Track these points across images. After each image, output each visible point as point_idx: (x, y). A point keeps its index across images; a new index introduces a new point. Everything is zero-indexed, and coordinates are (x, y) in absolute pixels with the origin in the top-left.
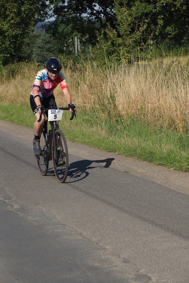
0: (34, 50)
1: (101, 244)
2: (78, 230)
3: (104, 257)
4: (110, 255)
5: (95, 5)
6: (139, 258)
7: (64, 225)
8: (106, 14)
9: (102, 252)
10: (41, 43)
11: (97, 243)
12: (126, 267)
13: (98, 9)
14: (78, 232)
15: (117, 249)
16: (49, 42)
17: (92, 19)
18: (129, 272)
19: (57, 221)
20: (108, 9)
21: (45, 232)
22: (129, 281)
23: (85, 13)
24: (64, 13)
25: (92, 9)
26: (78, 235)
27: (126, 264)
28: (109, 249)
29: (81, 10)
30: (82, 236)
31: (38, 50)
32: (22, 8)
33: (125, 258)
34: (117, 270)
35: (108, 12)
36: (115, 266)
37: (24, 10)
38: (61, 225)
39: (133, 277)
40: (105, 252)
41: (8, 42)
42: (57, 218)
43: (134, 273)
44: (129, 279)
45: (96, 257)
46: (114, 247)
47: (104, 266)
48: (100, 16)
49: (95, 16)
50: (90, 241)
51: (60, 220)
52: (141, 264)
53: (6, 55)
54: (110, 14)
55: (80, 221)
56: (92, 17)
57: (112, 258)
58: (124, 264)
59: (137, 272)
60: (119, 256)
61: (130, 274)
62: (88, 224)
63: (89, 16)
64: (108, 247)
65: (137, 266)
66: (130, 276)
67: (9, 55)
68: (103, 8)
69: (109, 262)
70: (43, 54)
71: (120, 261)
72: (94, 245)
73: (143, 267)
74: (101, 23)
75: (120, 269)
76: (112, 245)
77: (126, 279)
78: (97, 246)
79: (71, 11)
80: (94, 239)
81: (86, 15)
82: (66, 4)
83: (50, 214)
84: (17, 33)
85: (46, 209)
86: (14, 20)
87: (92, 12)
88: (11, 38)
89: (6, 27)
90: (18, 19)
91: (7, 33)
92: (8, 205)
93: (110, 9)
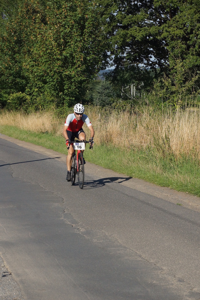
0: (94, 95)
1: (158, 265)
2: (138, 253)
3: (161, 277)
4: (167, 275)
5: (151, 56)
6: (192, 279)
7: (125, 247)
8: (160, 65)
9: (159, 271)
10: (100, 89)
11: (155, 264)
12: (181, 286)
13: (154, 60)
14: (137, 254)
15: (173, 270)
16: (108, 88)
17: (148, 69)
18: (184, 290)
20: (162, 60)
21: (108, 252)
22: (184, 298)
23: (142, 63)
24: (123, 62)
25: (148, 60)
26: (138, 257)
27: (181, 283)
28: (165, 270)
29: (138, 61)
30: (141, 258)
31: (98, 95)
32: (87, 57)
33: (179, 278)
34: (173, 288)
35: (162, 63)
36: (171, 284)
37: (89, 59)
38: (122, 247)
39: (187, 295)
40: (162, 272)
41: (74, 87)
43: (188, 291)
44: (184, 296)
45: (154, 276)
46: (170, 268)
47: (161, 284)
48: (155, 66)
49: (151, 67)
50: (149, 262)
51: (121, 243)
52: (194, 283)
53: (71, 98)
54: (164, 65)
55: (139, 245)
56: (147, 68)
57: (168, 277)
58: (179, 283)
59: (191, 290)
60: (174, 276)
61: (185, 291)
62: (146, 248)
63: (145, 66)
64: (164, 268)
65: (191, 285)
66: (185, 293)
67: (74, 99)
68: (157, 60)
69: (166, 281)
70: (102, 99)
71: (176, 281)
72: (152, 266)
73: (196, 286)
74: (156, 72)
75: (176, 287)
76: (168, 266)
77: (181, 296)
78: (154, 266)
79: (129, 61)
80: (152, 261)
81: (143, 65)
82: (125, 55)
83: (113, 238)
84: (82, 79)
85: (109, 233)
86: (80, 68)
87: (148, 63)
88: (76, 83)
89: (73, 73)
90: (84, 67)
91: (74, 79)
92: (75, 228)
93: (164, 60)
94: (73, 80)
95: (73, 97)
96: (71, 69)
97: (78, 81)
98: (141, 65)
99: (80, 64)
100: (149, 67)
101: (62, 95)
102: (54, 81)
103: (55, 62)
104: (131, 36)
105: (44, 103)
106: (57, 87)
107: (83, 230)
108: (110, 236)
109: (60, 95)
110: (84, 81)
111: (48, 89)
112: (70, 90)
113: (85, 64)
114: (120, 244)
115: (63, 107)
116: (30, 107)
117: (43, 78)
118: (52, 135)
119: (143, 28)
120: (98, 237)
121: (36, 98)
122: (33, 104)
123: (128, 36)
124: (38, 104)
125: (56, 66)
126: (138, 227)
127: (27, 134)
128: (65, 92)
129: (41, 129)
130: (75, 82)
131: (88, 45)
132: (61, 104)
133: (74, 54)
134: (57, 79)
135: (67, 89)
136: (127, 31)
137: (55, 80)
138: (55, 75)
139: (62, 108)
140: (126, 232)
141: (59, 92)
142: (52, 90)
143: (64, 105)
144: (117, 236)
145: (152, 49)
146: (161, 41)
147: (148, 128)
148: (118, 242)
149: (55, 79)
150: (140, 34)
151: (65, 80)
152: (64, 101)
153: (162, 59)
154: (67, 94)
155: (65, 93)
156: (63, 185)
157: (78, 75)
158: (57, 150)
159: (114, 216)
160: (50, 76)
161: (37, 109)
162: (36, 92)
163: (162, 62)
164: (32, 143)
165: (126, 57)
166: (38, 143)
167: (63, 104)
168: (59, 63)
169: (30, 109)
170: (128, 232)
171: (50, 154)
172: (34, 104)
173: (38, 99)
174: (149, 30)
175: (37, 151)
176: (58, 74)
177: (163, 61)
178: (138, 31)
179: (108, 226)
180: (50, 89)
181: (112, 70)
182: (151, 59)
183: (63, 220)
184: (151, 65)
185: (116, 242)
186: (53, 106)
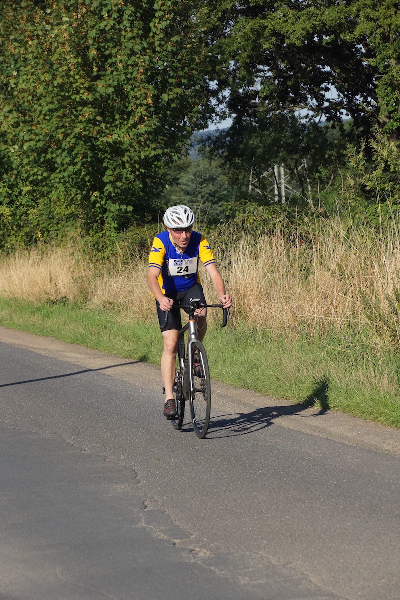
5: (326, 87)
7: (332, 595)
8: (353, 109)
17: (320, 121)
19: (313, 587)
20: (358, 97)
23: (303, 107)
24: (254, 107)
25: (321, 99)
29: (293, 101)
32: (163, 95)
35: (359, 105)
37: (167, 100)
38: (324, 596)
42: (312, 579)
48: (339, 115)
49: (328, 115)
51: (319, 585)
53: (124, 207)
54: (363, 110)
55: (369, 586)
56: (319, 118)
63: (311, 113)
67: (131, 209)
68: (345, 96)
74: (342, 130)
79: (269, 104)
81: (304, 112)
82: (258, 87)
83: (293, 572)
84: (151, 156)
85: (279, 558)
86: (145, 124)
87: (321, 105)
88: (136, 165)
89: (126, 139)
90: (155, 122)
91: (128, 154)
92: (183, 550)
93: (362, 96)
94: (126, 159)
95: (128, 205)
96: (118, 129)
97: (140, 157)
98: (302, 113)
99: (144, 113)
100: (324, 119)
101: (99, 200)
102: (75, 161)
103: (77, 111)
104: (275, 34)
105: (49, 225)
106: (83, 180)
107: (206, 553)
108: (284, 566)
109: (93, 199)
110: (157, 158)
111: (61, 184)
112: (119, 184)
113: (157, 114)
114: (316, 586)
115: (102, 231)
116: (13, 238)
117: (45, 157)
118: (77, 306)
119: (305, 12)
120: (251, 569)
121: (28, 210)
122: (20, 227)
123: (267, 33)
124: (33, 226)
125: (79, 123)
126: (358, 539)
127: (10, 308)
128: (107, 190)
129: (46, 293)
130: (133, 162)
131: (164, 61)
132: (96, 225)
133: (128, 88)
134: (85, 156)
135: (111, 182)
136: (262, 21)
137: (79, 159)
138: (77, 145)
139: (101, 236)
140: (326, 554)
141: (91, 193)
142: (69, 186)
143: (106, 225)
144: (303, 566)
145: (328, 69)
146: (353, 46)
147: (344, 274)
148: (310, 581)
149: (79, 156)
150: (299, 27)
151: (106, 158)
152: (105, 216)
153: (357, 94)
154: (113, 195)
155: (106, 194)
156: (130, 436)
157: (139, 143)
158: (96, 347)
159: (284, 512)
160: (64, 150)
161: (31, 241)
162: (29, 192)
163: (359, 102)
164: (24, 330)
165: (261, 94)
166: (42, 331)
167: (103, 223)
168: (88, 112)
169: (13, 243)
170: (331, 554)
171: (79, 356)
172: (23, 227)
173: (31, 215)
174: (322, 15)
175: (40, 349)
176: (86, 142)
177: (359, 99)
178: (290, 21)
179: (274, 540)
180: (65, 183)
181: (226, 131)
182: (328, 95)
183: (145, 529)
184: (327, 111)
185: (304, 582)
186: (74, 231)
